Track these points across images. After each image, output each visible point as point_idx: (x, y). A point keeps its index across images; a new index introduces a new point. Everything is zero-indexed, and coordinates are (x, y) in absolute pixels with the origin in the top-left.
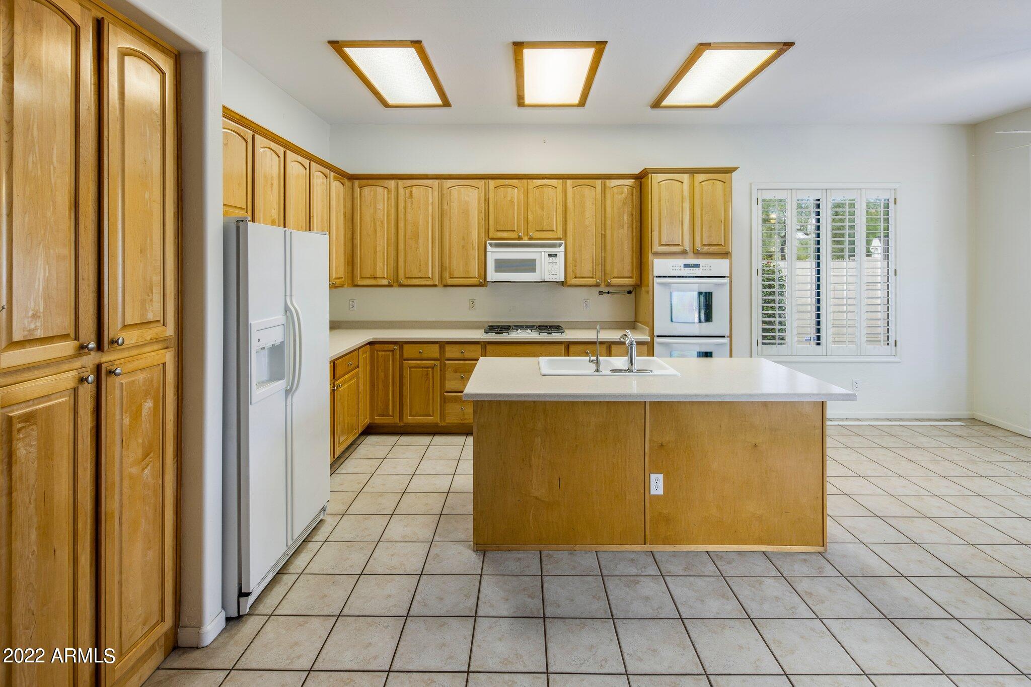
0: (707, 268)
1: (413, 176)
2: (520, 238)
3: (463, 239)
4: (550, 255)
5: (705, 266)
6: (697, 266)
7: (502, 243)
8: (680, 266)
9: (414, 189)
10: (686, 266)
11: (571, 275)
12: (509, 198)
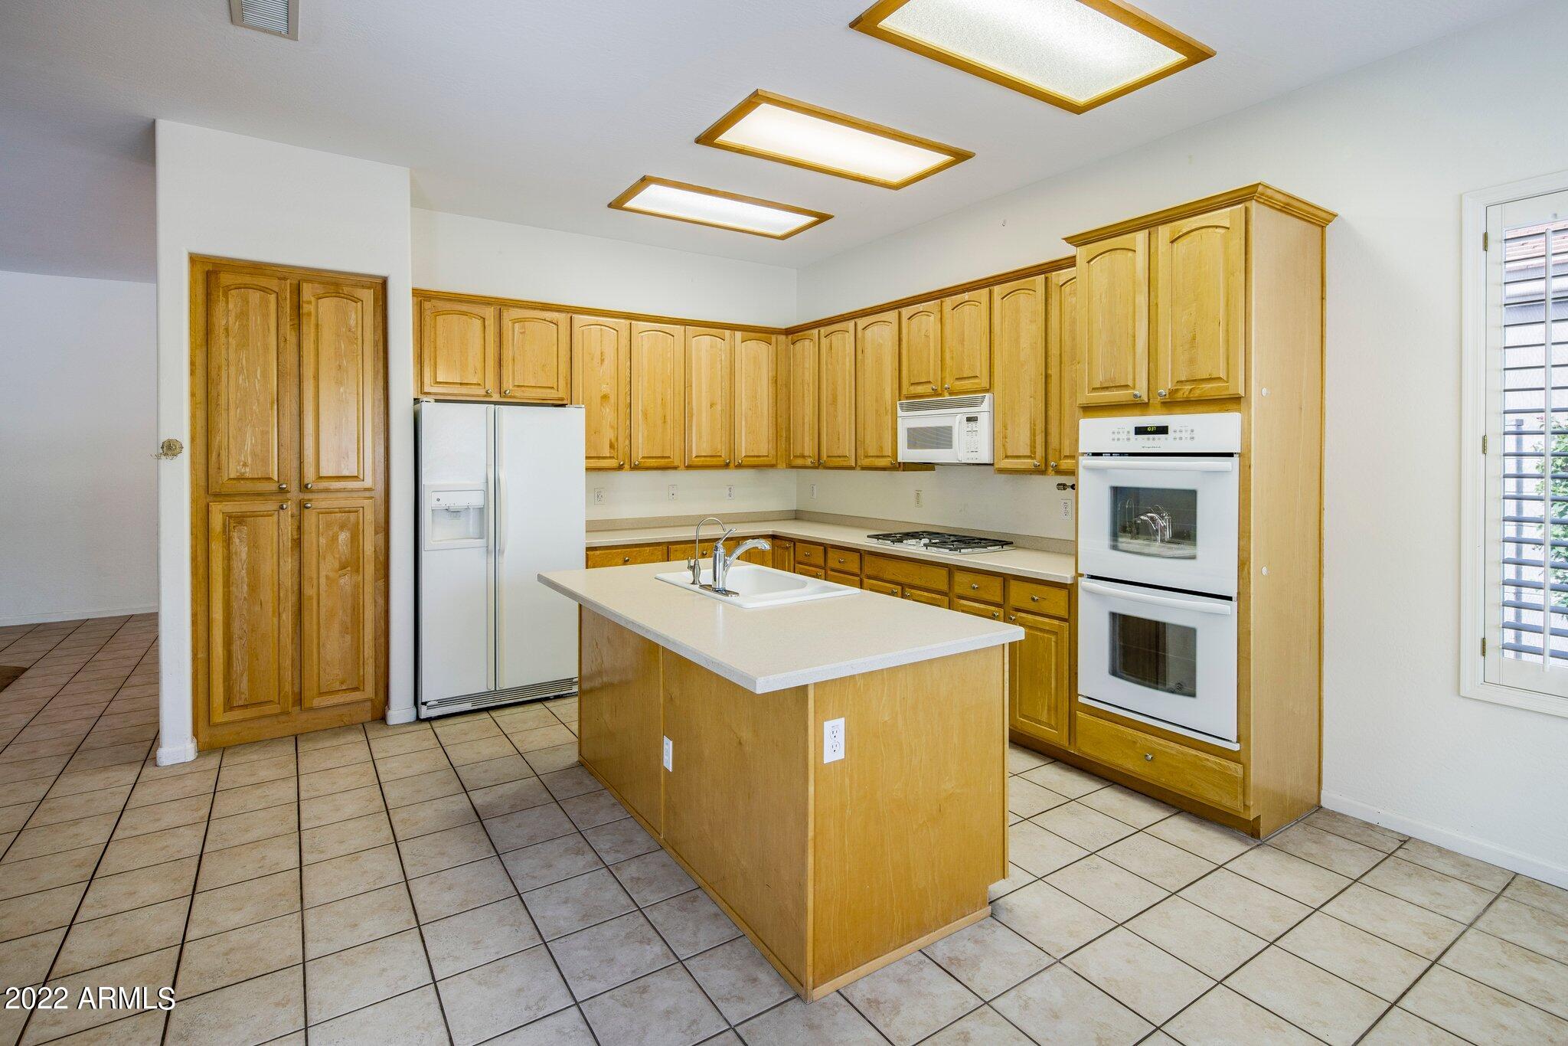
0: (1183, 435)
1: (833, 319)
2: (936, 393)
3: (877, 401)
4: (969, 419)
5: (1181, 431)
6: (1163, 430)
7: (916, 403)
8: (1128, 432)
9: (834, 337)
10: (1140, 431)
11: (1000, 453)
12: (923, 333)
